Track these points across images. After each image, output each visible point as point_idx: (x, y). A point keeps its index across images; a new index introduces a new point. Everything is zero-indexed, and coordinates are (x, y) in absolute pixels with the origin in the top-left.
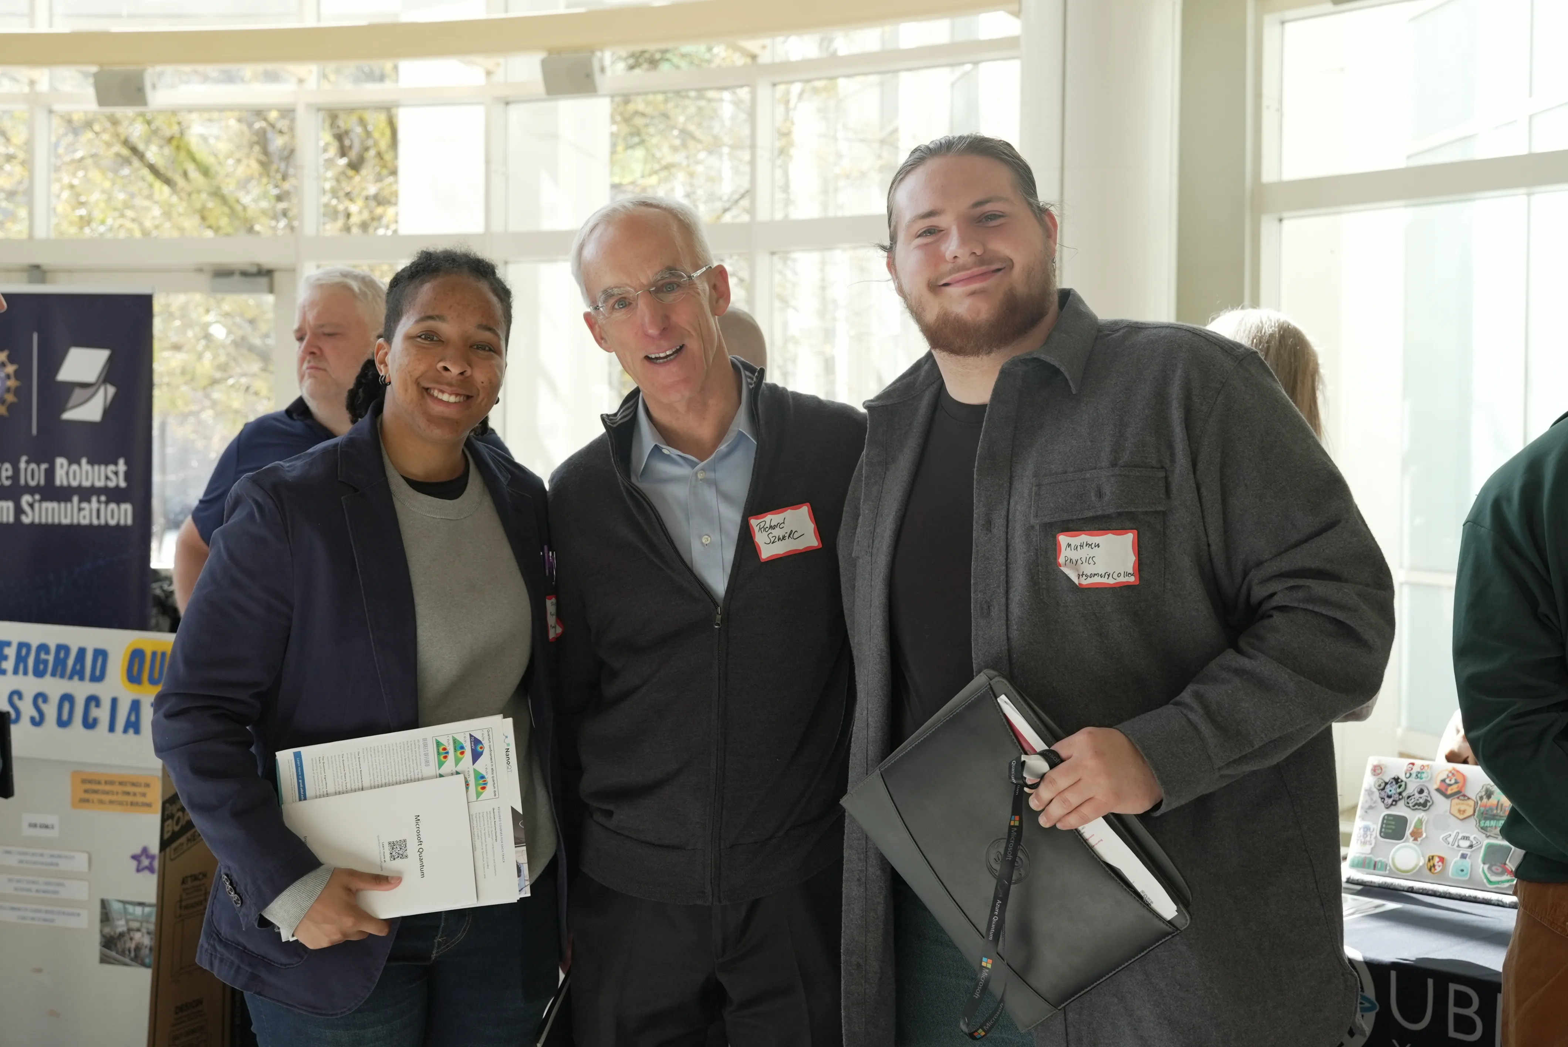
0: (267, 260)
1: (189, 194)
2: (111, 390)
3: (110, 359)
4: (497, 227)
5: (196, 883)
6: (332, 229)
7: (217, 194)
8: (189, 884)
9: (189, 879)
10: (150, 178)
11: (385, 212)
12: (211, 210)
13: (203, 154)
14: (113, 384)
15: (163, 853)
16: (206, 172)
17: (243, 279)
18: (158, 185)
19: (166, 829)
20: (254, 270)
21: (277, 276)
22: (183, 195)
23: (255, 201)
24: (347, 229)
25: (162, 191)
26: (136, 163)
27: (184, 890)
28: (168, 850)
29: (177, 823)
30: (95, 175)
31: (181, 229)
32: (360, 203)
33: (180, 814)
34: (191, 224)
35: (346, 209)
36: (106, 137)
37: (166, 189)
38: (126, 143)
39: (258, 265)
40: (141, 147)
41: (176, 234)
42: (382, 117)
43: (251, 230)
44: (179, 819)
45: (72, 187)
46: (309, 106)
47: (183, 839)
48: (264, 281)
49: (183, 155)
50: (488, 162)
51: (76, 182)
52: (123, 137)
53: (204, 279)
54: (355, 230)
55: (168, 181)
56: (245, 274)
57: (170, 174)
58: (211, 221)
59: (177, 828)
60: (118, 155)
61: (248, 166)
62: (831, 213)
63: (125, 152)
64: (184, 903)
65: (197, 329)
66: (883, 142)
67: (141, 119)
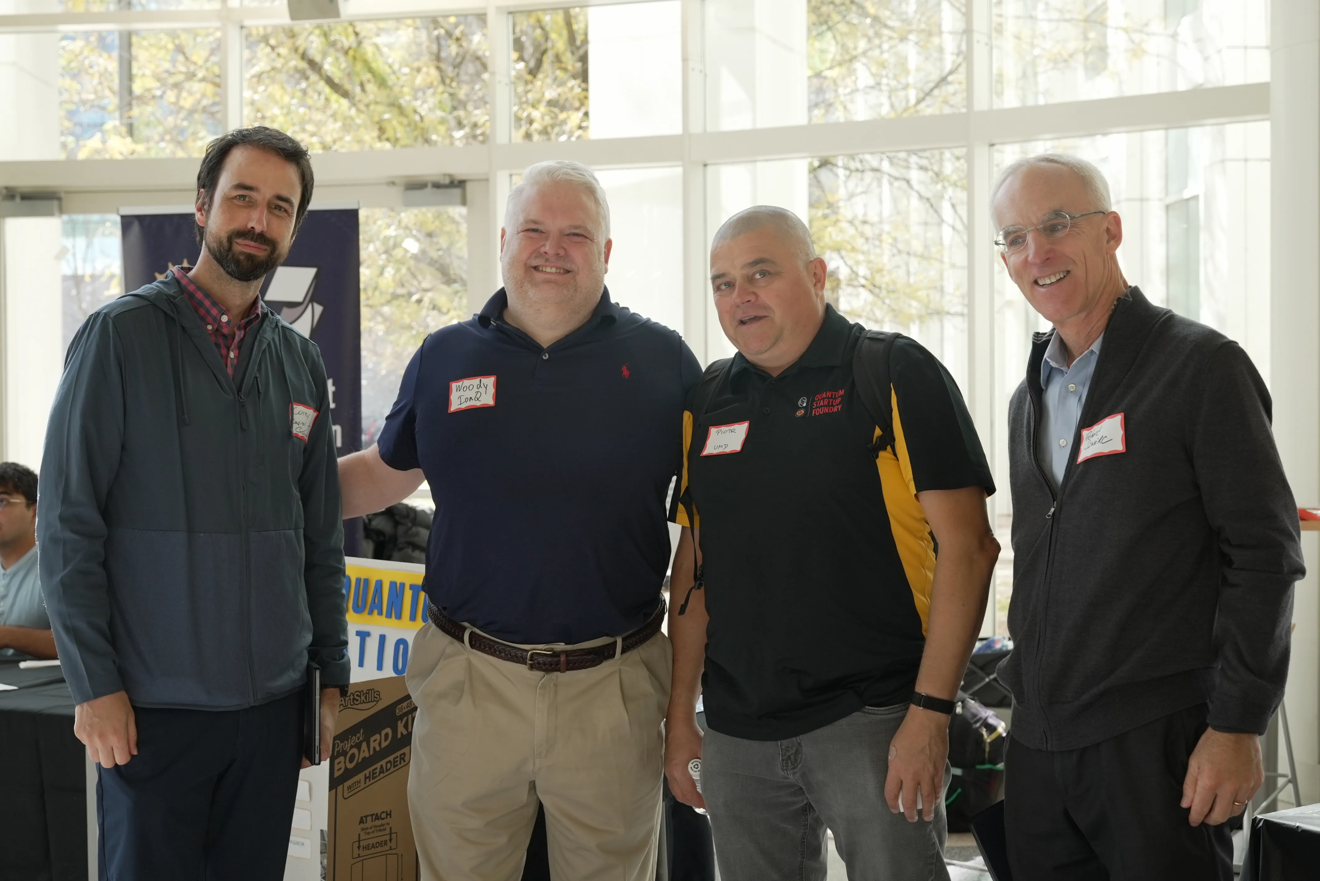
0: (459, 170)
1: (367, 106)
2: (319, 309)
3: (316, 277)
4: (696, 128)
5: (378, 822)
6: (518, 136)
7: (396, 106)
8: (369, 823)
9: (369, 818)
10: (327, 90)
11: (569, 117)
12: (389, 120)
13: (379, 65)
14: (320, 303)
15: (334, 791)
16: (382, 83)
17: (435, 190)
18: (334, 97)
19: (337, 767)
20: (447, 181)
21: (469, 186)
22: (362, 107)
23: (431, 110)
24: (528, 136)
25: (340, 104)
26: (314, 77)
27: (363, 829)
28: (340, 788)
29: (351, 761)
30: (275, 90)
31: (360, 141)
32: (542, 108)
33: (355, 750)
34: (369, 136)
35: (529, 116)
36: (283, 51)
37: (344, 102)
38: (304, 56)
39: (450, 176)
40: (318, 58)
41: (356, 148)
42: (560, 18)
43: (427, 141)
44: (353, 756)
45: (253, 103)
46: (499, 9)
47: (361, 776)
48: (457, 192)
49: (359, 67)
50: (685, 60)
51: (256, 97)
52: (301, 50)
53: (396, 193)
54: (536, 137)
55: (345, 94)
56: (437, 186)
57: (348, 86)
58: (390, 133)
59: (350, 766)
60: (297, 70)
61: (428, 74)
62: (1030, 102)
63: (303, 65)
64: (363, 843)
65: (378, 244)
66: (1086, 20)
67: (317, 32)
